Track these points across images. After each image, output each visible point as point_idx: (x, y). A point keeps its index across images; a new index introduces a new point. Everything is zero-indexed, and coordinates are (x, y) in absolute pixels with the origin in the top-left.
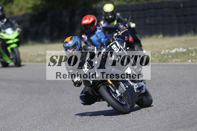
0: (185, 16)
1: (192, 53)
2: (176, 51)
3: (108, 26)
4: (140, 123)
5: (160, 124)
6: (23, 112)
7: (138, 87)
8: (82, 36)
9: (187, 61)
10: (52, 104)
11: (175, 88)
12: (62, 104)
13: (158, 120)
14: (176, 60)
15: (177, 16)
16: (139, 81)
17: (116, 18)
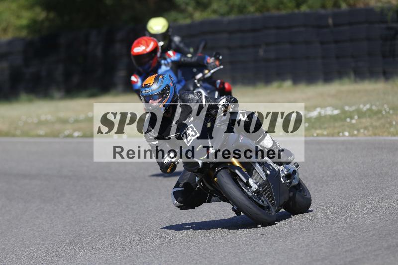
0: (336, 42)
1: (352, 118)
2: (320, 113)
3: (182, 60)
4: (247, 260)
5: (286, 261)
6: (10, 237)
7: (286, 173)
8: (130, 77)
9: (341, 134)
10: (68, 221)
11: (316, 188)
12: (89, 221)
13: (283, 252)
14: (319, 131)
15: (322, 43)
16: (288, 163)
17: (173, 45)
